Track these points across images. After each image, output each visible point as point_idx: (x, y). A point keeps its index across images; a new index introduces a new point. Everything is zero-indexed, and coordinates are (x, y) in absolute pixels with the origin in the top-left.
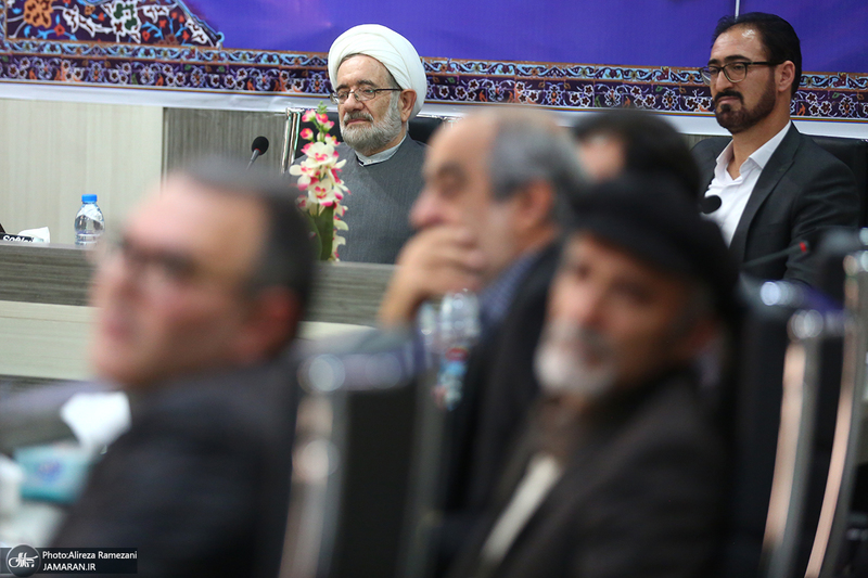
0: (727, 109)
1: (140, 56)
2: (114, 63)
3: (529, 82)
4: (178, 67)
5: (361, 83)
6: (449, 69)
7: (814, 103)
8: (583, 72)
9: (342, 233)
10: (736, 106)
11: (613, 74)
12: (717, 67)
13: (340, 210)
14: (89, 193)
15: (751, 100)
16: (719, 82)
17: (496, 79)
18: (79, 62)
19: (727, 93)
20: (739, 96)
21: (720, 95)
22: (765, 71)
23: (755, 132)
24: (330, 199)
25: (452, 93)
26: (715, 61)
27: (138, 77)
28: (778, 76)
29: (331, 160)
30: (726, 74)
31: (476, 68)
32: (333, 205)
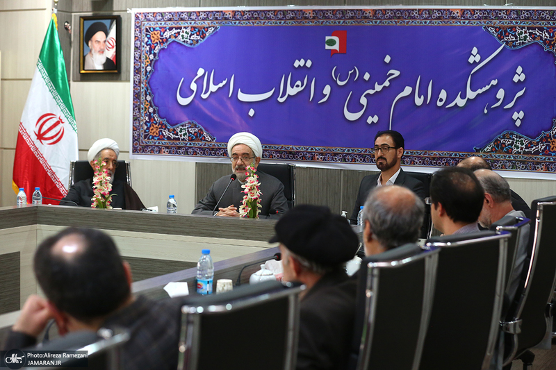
0: (381, 163)
1: (188, 145)
2: (179, 148)
3: (320, 153)
4: (201, 149)
5: (244, 154)
6: (293, 149)
7: (416, 161)
8: (338, 150)
9: (259, 208)
10: (384, 162)
11: (348, 150)
12: (378, 148)
13: (259, 200)
14: (171, 194)
15: (389, 160)
16: (379, 153)
17: (308, 152)
18: (167, 148)
19: (381, 158)
20: (385, 159)
21: (379, 158)
22: (394, 150)
23: (390, 171)
24: (255, 197)
25: (294, 157)
26: (377, 145)
27: (187, 152)
28: (398, 153)
29: (256, 183)
30: (381, 151)
31: (302, 148)
32: (257, 198)
